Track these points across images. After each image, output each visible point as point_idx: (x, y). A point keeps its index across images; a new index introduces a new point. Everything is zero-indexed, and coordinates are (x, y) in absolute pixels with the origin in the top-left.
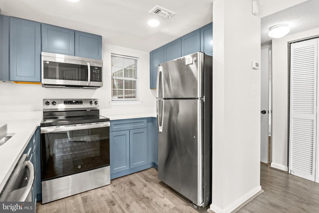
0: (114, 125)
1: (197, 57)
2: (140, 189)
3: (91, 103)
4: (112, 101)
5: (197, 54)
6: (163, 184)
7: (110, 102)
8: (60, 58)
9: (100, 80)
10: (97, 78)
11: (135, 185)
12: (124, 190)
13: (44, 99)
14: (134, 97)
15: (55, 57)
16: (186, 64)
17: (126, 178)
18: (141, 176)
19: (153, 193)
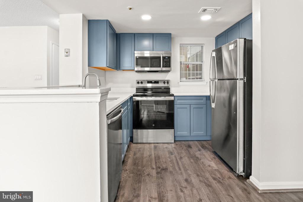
0: (178, 99)
1: (237, 43)
2: (195, 151)
3: (164, 83)
4: (180, 81)
5: (237, 40)
6: (215, 153)
7: (178, 83)
8: (147, 54)
9: (170, 66)
10: (167, 65)
11: (191, 148)
12: (182, 148)
13: (136, 80)
14: (201, 78)
15: (144, 54)
16: (230, 50)
17: (187, 142)
18: (199, 144)
19: (203, 156)
